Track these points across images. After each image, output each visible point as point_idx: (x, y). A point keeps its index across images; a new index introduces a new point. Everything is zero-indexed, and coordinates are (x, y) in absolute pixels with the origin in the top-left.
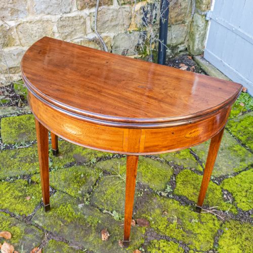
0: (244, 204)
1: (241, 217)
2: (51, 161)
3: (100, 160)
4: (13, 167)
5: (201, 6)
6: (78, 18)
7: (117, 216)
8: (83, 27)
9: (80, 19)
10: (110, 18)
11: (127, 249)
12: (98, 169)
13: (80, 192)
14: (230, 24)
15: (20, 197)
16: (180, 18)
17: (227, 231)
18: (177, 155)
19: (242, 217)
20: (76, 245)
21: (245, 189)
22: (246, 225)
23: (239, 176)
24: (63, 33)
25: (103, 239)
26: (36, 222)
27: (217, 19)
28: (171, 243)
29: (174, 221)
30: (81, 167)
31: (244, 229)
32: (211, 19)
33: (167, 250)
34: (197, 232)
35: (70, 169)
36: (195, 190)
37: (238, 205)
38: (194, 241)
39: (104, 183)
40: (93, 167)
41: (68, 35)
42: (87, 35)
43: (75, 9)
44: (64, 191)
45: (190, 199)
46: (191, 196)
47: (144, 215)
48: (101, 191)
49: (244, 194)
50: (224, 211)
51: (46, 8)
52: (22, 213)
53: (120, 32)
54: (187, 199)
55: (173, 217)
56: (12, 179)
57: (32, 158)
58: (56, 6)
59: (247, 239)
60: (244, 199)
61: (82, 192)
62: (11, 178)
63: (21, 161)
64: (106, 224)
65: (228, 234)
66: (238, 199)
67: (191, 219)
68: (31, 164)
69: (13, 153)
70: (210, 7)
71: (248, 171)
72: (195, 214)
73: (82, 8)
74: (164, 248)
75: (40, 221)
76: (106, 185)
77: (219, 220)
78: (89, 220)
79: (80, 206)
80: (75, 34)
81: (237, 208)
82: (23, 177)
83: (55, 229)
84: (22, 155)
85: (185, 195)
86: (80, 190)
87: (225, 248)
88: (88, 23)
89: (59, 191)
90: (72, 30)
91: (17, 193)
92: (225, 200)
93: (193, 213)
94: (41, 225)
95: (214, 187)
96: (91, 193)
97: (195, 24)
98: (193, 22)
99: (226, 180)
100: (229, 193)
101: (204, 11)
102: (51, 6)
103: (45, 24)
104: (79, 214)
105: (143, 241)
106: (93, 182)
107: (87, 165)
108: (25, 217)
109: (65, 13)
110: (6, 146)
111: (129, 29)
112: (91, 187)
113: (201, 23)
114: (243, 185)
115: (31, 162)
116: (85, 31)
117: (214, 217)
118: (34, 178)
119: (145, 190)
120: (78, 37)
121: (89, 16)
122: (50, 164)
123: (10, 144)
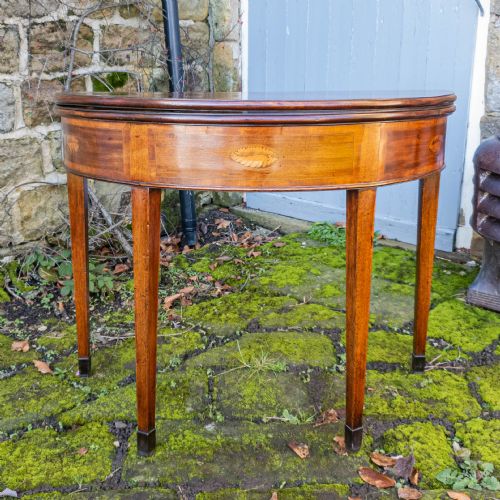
0: (471, 344)
1: (482, 359)
2: (84, 385)
3: (186, 357)
4: (3, 414)
6: (28, 141)
7: (295, 418)
8: (38, 161)
9: (31, 143)
11: (359, 455)
12: (196, 368)
13: (189, 410)
15: (59, 455)
17: (482, 382)
18: (316, 317)
20: (258, 483)
21: (455, 328)
25: (302, 456)
26: (136, 479)
28: (418, 424)
29: (395, 394)
33: (421, 434)
34: (443, 397)
36: (387, 350)
37: (464, 348)
38: (450, 409)
39: (227, 383)
40: (183, 369)
41: (9, 176)
42: (44, 176)
43: (20, 124)
45: (390, 361)
46: (388, 358)
48: (231, 396)
52: (88, 480)
54: (386, 363)
55: (387, 390)
56: (14, 434)
57: (36, 391)
60: (466, 339)
61: (193, 407)
63: (12, 400)
65: (487, 385)
66: (456, 341)
67: (419, 384)
68: (42, 399)
71: (436, 309)
72: (417, 376)
73: (34, 123)
74: (415, 434)
75: (145, 474)
76: (233, 384)
77: (456, 372)
78: (246, 441)
79: (210, 427)
80: (23, 175)
81: (464, 352)
82: (38, 423)
83: (191, 475)
84: (5, 391)
85: (377, 359)
86: (187, 406)
88: (47, 153)
90: (18, 165)
91: (46, 452)
92: (442, 348)
93: (411, 375)
94: (152, 480)
100: (437, 340)
104: (219, 437)
106: (203, 388)
107: (168, 371)
109: (3, 131)
112: (207, 395)
114: (446, 325)
115: (38, 396)
116: (41, 167)
117: (445, 371)
118: (66, 418)
119: (309, 371)
120: (28, 180)
121: (46, 138)
122: (87, 389)
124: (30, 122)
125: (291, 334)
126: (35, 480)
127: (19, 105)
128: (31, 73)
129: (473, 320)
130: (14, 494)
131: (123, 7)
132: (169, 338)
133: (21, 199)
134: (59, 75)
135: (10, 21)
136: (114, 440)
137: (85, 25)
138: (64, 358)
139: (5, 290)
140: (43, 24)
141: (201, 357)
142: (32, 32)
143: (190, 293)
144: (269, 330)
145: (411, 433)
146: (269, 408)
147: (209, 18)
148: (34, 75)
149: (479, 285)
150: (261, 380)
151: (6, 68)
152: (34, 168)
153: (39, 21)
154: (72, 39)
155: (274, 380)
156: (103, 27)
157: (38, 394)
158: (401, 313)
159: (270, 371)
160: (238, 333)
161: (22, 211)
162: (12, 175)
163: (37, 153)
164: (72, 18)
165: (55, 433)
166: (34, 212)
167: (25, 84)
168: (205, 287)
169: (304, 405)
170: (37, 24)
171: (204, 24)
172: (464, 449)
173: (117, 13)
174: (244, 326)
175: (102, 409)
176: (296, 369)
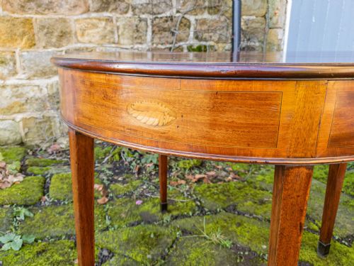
2: (110, 220)
3: (176, 217)
4: (58, 225)
12: (175, 227)
13: (149, 256)
15: (59, 262)
30: (151, 226)
35: (135, 228)
39: (184, 244)
40: (167, 226)
44: (126, 255)
48: (180, 255)
56: (53, 240)
61: (153, 255)
62: (52, 238)
63: (70, 218)
69: (60, 209)
82: (69, 237)
85: (306, 259)
86: (149, 254)
89: (119, 254)
91: (56, 257)
95: (345, 249)
96: (167, 257)
106: (168, 244)
107: (159, 224)
110: (53, 202)
112: (166, 250)
119: (247, 253)
122: (108, 223)
123: (59, 200)
125: (252, 220)
128: (153, 44)
131: (210, 8)
132: (176, 202)
134: (168, 46)
135: (143, 16)
137: (186, 19)
138: (116, 199)
139: (120, 154)
140: (161, 18)
141: (183, 221)
142: (155, 22)
143: (212, 176)
144: (239, 214)
147: (267, 15)
148: (155, 45)
150: (207, 250)
151: (139, 41)
153: (159, 16)
154: (176, 26)
155: (217, 253)
156: (196, 20)
158: (348, 226)
159: (218, 245)
160: (218, 210)
164: (178, 15)
168: (224, 173)
170: (157, 18)
171: (263, 18)
173: (206, 11)
174: (225, 206)
175: (104, 239)
176: (237, 249)
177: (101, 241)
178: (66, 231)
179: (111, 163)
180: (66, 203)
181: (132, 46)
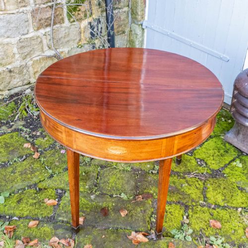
0: (215, 165)
2: (50, 169)
4: (17, 181)
5: (137, 17)
6: (35, 38)
7: (126, 197)
8: (40, 46)
9: (37, 38)
10: (63, 35)
12: (95, 165)
13: (87, 187)
14: (164, 30)
15: (35, 204)
16: (121, 29)
17: (210, 187)
19: (216, 175)
21: (212, 155)
22: (221, 180)
23: (204, 146)
24: (22, 53)
25: (123, 216)
26: (60, 218)
27: (152, 26)
28: (173, 205)
31: (220, 182)
32: (146, 27)
33: (173, 211)
34: (189, 193)
37: (210, 167)
39: (105, 175)
40: (90, 165)
41: (27, 55)
42: (44, 53)
43: (31, 30)
46: (175, 168)
47: (146, 191)
48: (105, 182)
49: (212, 158)
50: (202, 174)
51: (6, 32)
52: (44, 216)
53: (72, 47)
54: (174, 171)
57: (31, 170)
58: (15, 29)
59: (224, 188)
60: (213, 162)
61: (89, 186)
62: (19, 190)
63: (21, 174)
64: (119, 205)
65: (211, 189)
66: (209, 162)
67: (182, 185)
68: (33, 175)
69: (11, 169)
70: (144, 17)
71: (208, 142)
72: (183, 180)
73: (38, 29)
74: (170, 210)
75: (63, 217)
76: (107, 176)
77: (201, 180)
78: (104, 205)
79: (93, 197)
80: (34, 53)
81: (210, 169)
82: (30, 187)
84: (19, 169)
86: (86, 185)
87: (212, 199)
88: (45, 42)
89: (68, 190)
90: (31, 49)
91: (31, 201)
92: (200, 166)
93: (181, 180)
94: (65, 220)
95: (189, 158)
96: (97, 185)
97: (133, 32)
98: (131, 31)
99: (195, 152)
100: (201, 160)
101: (140, 21)
102: (10, 30)
103: (6, 47)
104: (94, 203)
105: (153, 210)
106: (95, 177)
107: (84, 165)
108: (48, 218)
109: (23, 34)
110: (1, 165)
111: (80, 43)
112: (95, 180)
113: (138, 31)
114: (208, 152)
115: (32, 173)
116: (42, 49)
117: (197, 179)
118: (40, 186)
119: (140, 172)
120: (36, 55)
121: (44, 35)
122: (50, 171)
123: (5, 162)
124: (36, 29)
126: (26, 214)
127: (31, 21)
128: (36, 5)
129: (222, 151)
130: (18, 219)
133: (33, 64)
134: (49, 4)
136: (56, 198)
138: (45, 152)
139: (26, 110)
145: (169, 209)
146: (118, 190)
149: (230, 134)
150: (118, 175)
151: (24, 4)
152: (39, 49)
155: (124, 175)
157: (31, 172)
159: (124, 170)
161: (34, 69)
162: (29, 54)
163: (40, 43)
165: (35, 192)
166: (39, 69)
167: (33, 11)
169: (132, 190)
172: (187, 220)
175: (54, 183)
176: (135, 170)
177: (53, 185)
178: (26, 183)
179: (22, 120)
180: (11, 163)
181: (17, 10)
